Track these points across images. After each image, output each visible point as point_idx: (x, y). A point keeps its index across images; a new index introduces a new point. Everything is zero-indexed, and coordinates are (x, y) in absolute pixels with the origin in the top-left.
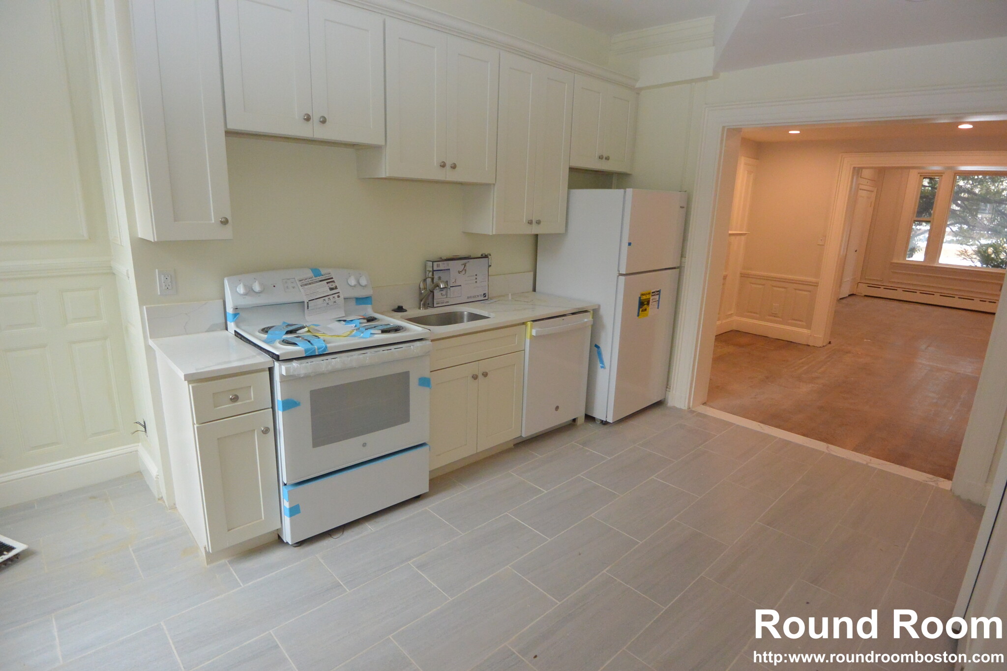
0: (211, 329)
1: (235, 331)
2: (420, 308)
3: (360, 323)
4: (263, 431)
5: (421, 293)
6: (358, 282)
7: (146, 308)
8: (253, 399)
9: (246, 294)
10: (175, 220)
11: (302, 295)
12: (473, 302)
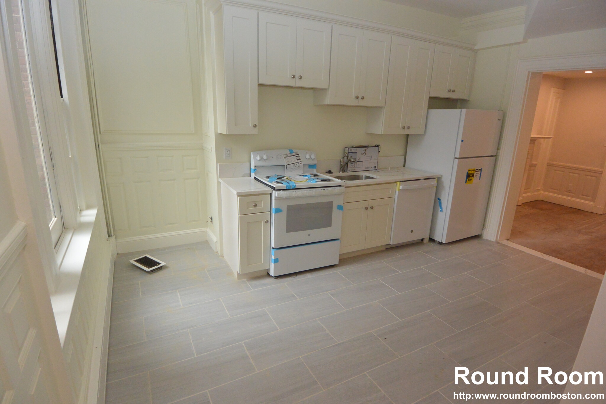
0: (244, 176)
1: (255, 177)
2: (340, 172)
3: (311, 177)
4: (265, 222)
5: (341, 164)
6: (311, 157)
7: (219, 164)
8: (262, 207)
9: (260, 160)
10: (235, 125)
11: (284, 162)
12: (368, 170)
